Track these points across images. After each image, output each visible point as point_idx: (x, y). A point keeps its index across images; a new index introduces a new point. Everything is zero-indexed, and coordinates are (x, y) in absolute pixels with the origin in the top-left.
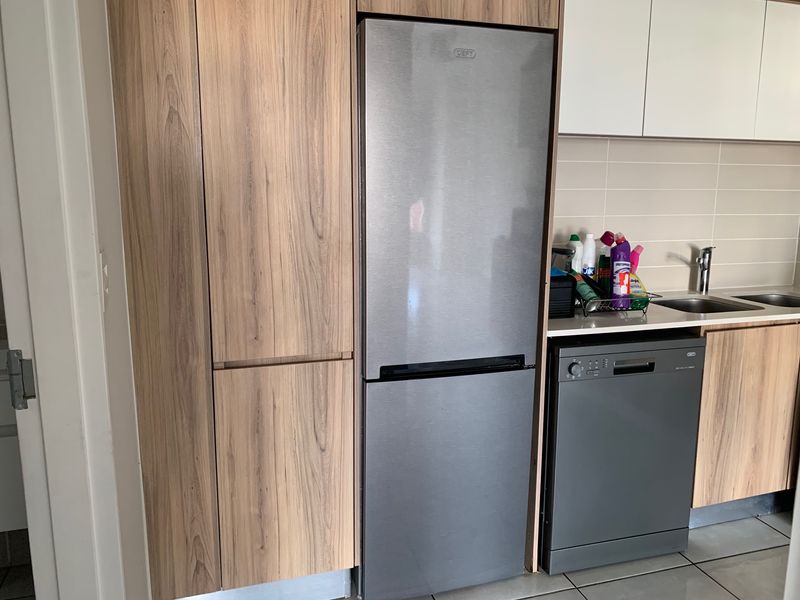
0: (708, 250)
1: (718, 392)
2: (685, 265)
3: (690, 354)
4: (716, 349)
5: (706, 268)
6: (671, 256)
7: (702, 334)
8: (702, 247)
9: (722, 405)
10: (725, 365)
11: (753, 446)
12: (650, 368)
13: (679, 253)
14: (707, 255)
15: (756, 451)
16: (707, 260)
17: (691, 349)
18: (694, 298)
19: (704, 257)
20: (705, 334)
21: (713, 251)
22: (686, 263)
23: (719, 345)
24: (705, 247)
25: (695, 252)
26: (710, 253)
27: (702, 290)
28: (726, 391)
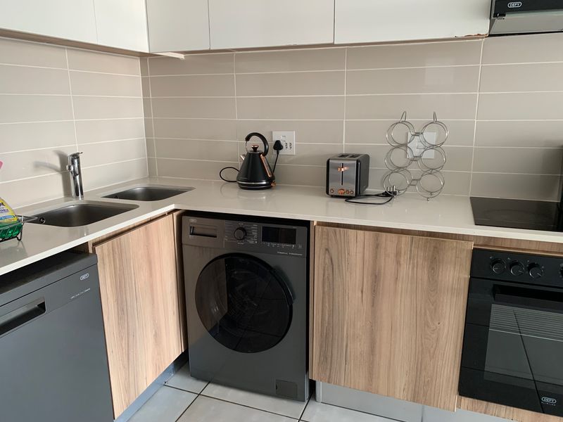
0: (76, 156)
1: (117, 300)
2: (55, 173)
3: (83, 277)
4: (107, 260)
5: (77, 173)
6: (38, 166)
7: (91, 251)
8: (69, 153)
9: (122, 311)
10: (118, 272)
11: (154, 333)
12: (41, 308)
13: (46, 160)
14: (76, 161)
15: (157, 336)
16: (76, 166)
17: (82, 271)
18: (72, 204)
19: (73, 163)
20: (94, 250)
21: (80, 156)
22: (57, 170)
23: (109, 255)
24: (72, 153)
25: (63, 159)
26: (78, 158)
27: (77, 195)
28: (124, 296)
